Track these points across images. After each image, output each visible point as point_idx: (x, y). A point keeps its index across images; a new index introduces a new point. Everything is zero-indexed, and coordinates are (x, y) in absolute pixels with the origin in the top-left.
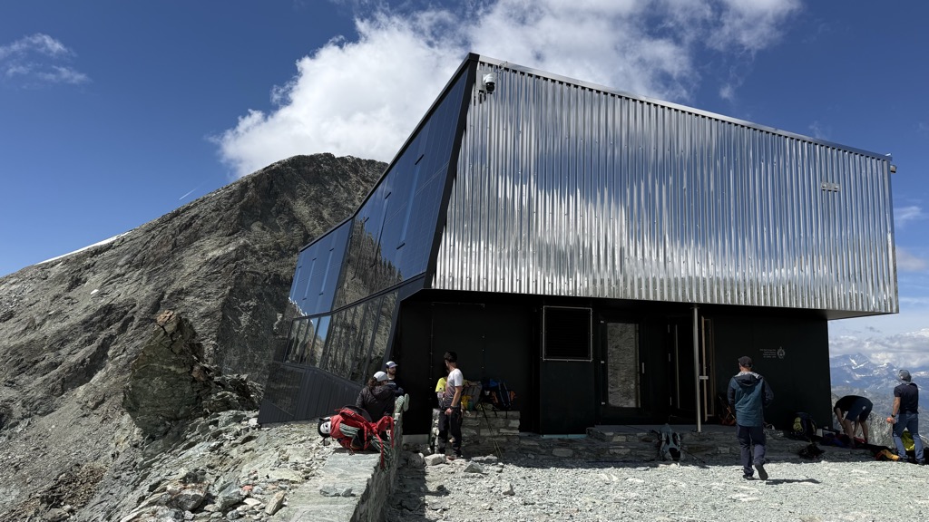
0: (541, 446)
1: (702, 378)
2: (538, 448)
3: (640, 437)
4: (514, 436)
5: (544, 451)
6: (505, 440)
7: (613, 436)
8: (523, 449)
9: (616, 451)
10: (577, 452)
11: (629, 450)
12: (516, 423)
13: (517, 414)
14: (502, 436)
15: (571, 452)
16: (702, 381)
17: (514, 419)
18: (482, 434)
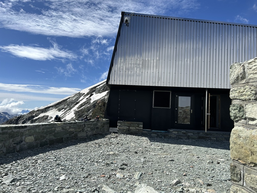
0: (148, 133)
1: (208, 114)
2: (147, 134)
3: (183, 133)
4: (141, 130)
5: (149, 134)
6: (138, 130)
7: (173, 131)
8: (143, 134)
9: (171, 136)
10: (158, 135)
11: (176, 136)
12: (142, 126)
13: (142, 123)
14: (137, 129)
15: (156, 135)
16: (208, 115)
17: (141, 125)
18: (130, 128)
